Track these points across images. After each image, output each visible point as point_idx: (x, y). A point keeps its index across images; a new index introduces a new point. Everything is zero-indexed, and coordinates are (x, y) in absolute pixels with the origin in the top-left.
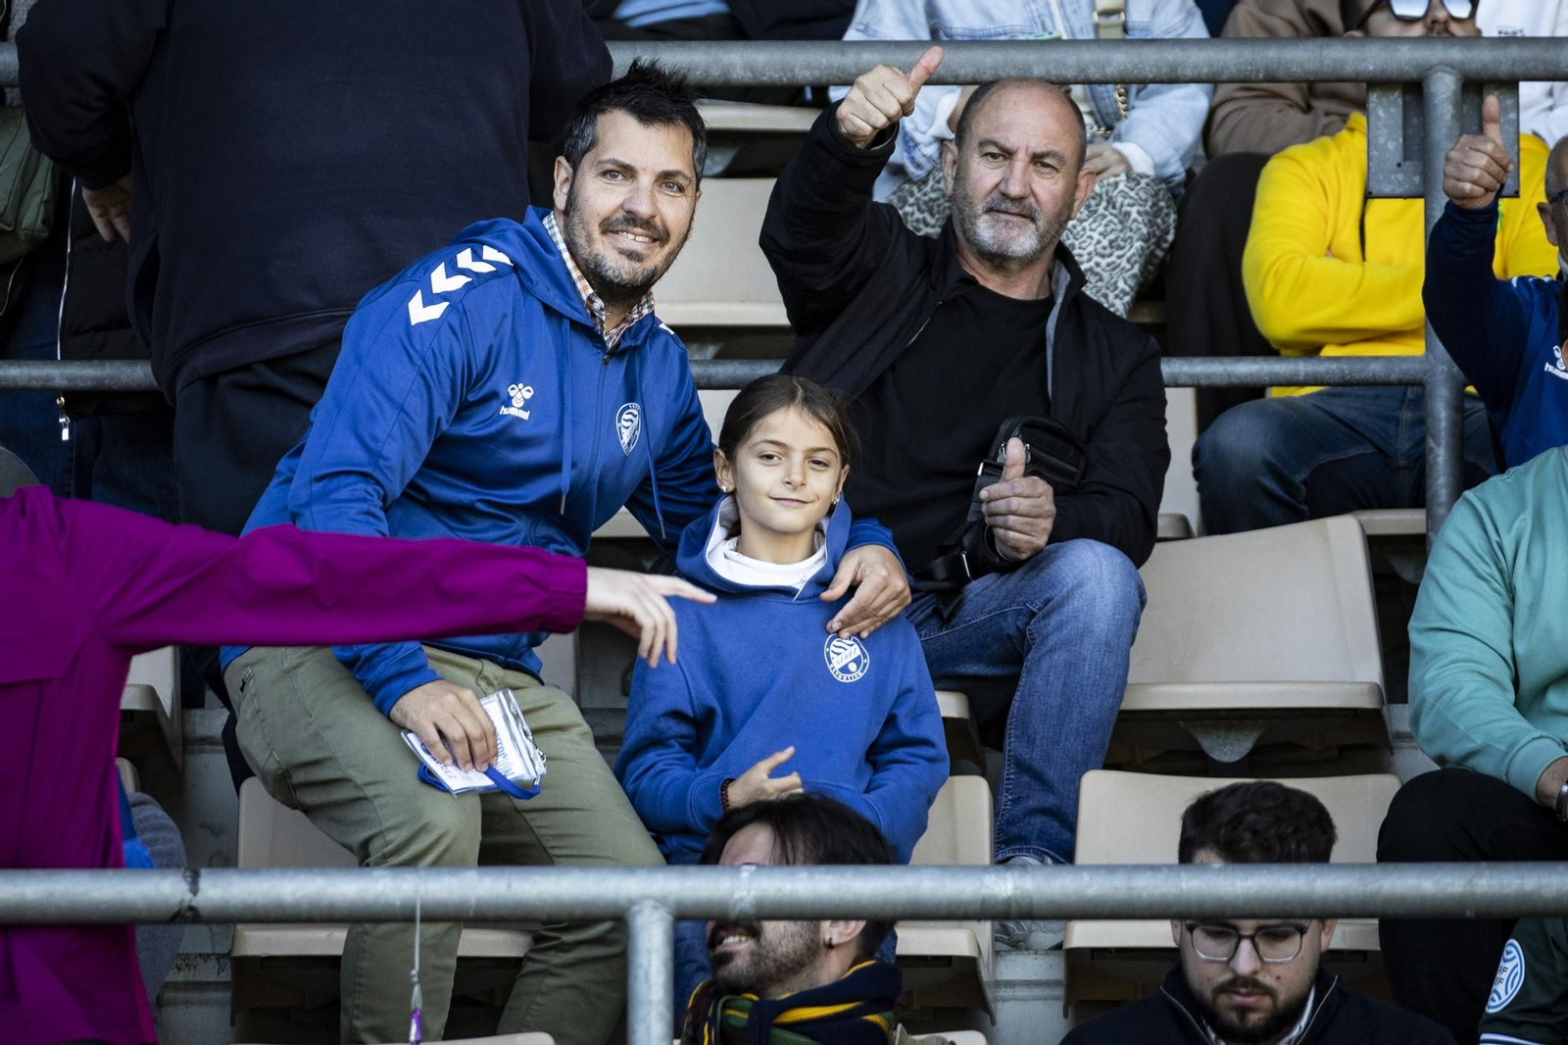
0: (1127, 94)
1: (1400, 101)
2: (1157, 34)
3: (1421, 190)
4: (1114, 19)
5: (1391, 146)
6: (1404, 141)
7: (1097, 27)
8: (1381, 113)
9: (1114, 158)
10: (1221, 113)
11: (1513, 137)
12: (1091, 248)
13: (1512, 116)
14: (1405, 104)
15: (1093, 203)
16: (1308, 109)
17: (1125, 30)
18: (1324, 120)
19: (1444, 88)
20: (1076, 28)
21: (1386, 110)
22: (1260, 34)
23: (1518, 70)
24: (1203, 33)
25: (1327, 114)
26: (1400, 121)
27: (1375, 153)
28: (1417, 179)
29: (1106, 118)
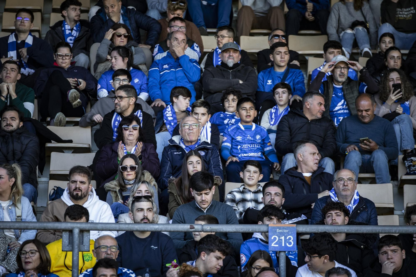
0: (21, 232)
1: (68, 234)
2: (27, 220)
3: (72, 250)
4: (19, 218)
5: (66, 242)
6: (69, 241)
7: (16, 219)
8: (65, 236)
9: (18, 243)
10: (38, 235)
11: (89, 241)
12: (14, 260)
13: (89, 237)
14: (69, 235)
15: (15, 252)
16: (54, 234)
17: (21, 220)
18: (57, 237)
19: (76, 231)
20: (12, 219)
21: (66, 235)
22: (46, 221)
23: (90, 228)
24: (36, 221)
25: (58, 235)
26: (68, 237)
27: (63, 243)
28: (71, 248)
29: (17, 236)
